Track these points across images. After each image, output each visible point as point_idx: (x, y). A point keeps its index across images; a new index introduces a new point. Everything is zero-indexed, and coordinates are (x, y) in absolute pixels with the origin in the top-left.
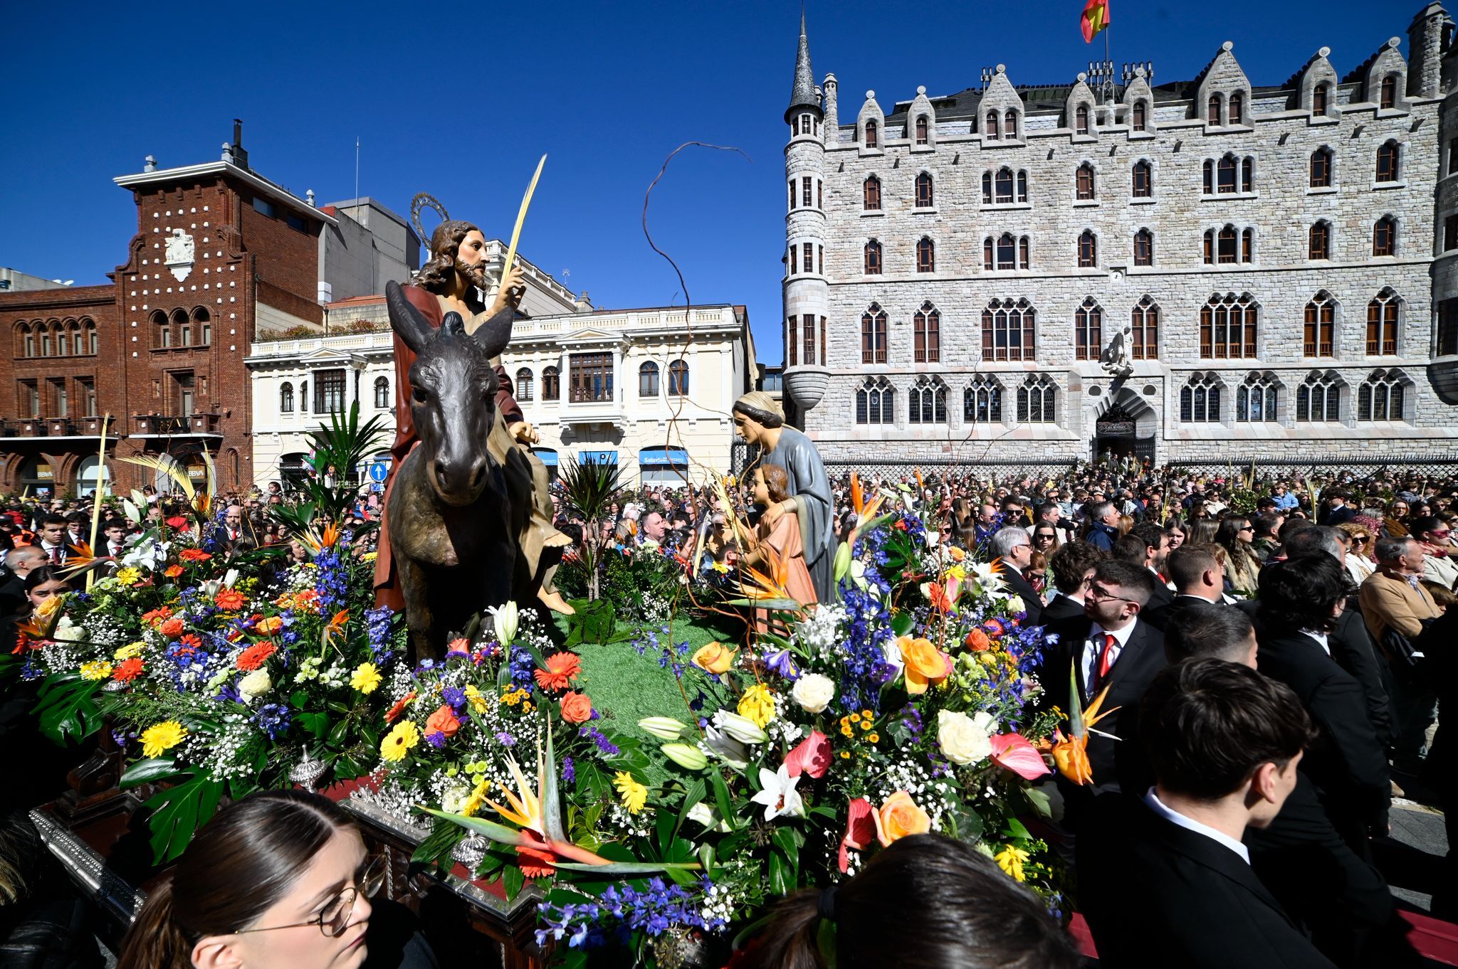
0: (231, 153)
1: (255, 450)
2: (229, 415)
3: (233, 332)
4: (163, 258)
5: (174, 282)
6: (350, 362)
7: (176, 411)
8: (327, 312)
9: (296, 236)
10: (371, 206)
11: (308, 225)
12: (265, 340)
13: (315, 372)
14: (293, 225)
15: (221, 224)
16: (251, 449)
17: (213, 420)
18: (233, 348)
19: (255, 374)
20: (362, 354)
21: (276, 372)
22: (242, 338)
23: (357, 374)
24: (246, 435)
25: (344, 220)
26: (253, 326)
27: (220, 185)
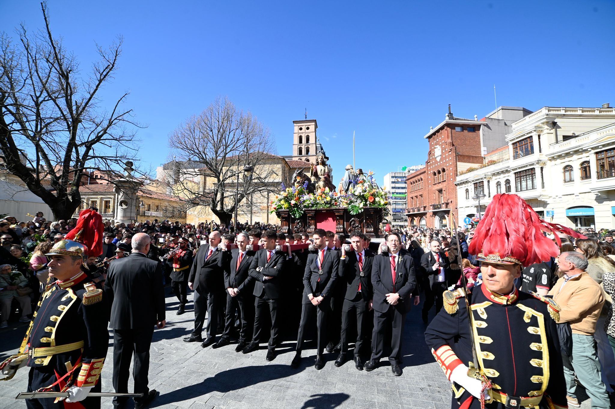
0: (448, 116)
1: (459, 213)
2: (451, 202)
3: (451, 174)
4: (434, 156)
5: (437, 162)
6: (485, 178)
7: (439, 202)
8: (485, 158)
9: (471, 134)
10: (502, 109)
11: (475, 128)
12: (461, 175)
13: (474, 184)
14: (469, 131)
15: (447, 140)
16: (458, 213)
17: (447, 204)
18: (452, 179)
19: (458, 187)
20: (490, 174)
21: (464, 185)
22: (453, 176)
23: (489, 181)
24: (456, 208)
25: (490, 120)
26: (457, 171)
27: (445, 128)
